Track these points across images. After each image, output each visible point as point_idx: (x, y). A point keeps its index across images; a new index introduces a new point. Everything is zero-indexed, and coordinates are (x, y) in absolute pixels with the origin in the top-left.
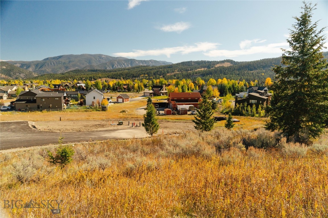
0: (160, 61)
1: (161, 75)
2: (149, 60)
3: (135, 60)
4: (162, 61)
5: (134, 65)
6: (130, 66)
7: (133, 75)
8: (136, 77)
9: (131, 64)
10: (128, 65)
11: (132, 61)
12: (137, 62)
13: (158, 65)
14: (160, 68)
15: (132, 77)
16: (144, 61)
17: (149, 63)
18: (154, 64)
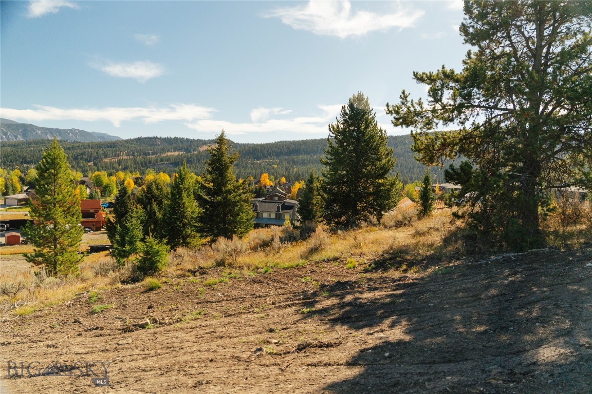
0: (94, 133)
1: (89, 162)
2: (68, 130)
3: (36, 126)
4: (100, 133)
5: (31, 138)
6: (20, 138)
7: (23, 159)
8: (30, 163)
9: (24, 135)
10: (16, 137)
11: (26, 128)
12: (39, 132)
13: (86, 141)
14: (90, 146)
15: (22, 163)
16: (57, 130)
17: (69, 134)
18: (79, 139)
